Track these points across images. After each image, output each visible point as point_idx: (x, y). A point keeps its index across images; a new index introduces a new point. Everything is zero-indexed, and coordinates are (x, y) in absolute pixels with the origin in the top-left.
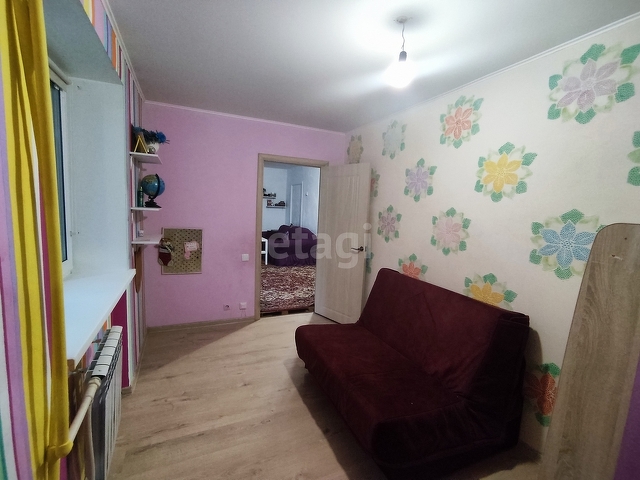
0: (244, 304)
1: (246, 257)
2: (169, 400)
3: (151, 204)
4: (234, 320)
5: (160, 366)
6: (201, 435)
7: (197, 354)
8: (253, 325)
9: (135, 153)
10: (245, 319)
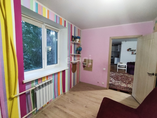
0: (103, 83)
1: (104, 69)
2: (69, 100)
3: (79, 53)
4: (100, 87)
5: (75, 91)
6: (66, 113)
7: (84, 92)
8: (105, 90)
9: (72, 42)
10: (103, 88)
